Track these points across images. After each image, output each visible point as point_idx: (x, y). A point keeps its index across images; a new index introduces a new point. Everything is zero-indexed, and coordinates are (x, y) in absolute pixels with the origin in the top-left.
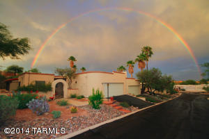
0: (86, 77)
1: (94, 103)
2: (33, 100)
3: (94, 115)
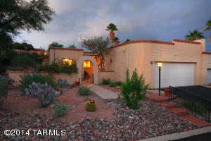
0: (124, 52)
1: (127, 97)
2: (34, 83)
3: (124, 120)
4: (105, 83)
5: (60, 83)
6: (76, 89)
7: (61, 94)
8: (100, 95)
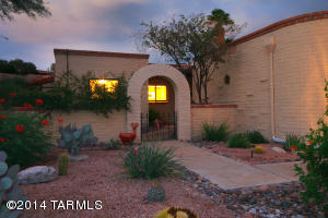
4: (212, 137)
5: (68, 137)
6: (120, 156)
7: (62, 173)
8: (202, 173)
